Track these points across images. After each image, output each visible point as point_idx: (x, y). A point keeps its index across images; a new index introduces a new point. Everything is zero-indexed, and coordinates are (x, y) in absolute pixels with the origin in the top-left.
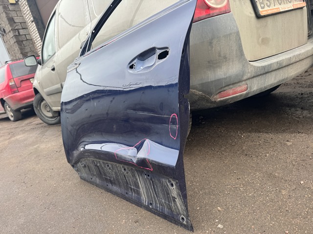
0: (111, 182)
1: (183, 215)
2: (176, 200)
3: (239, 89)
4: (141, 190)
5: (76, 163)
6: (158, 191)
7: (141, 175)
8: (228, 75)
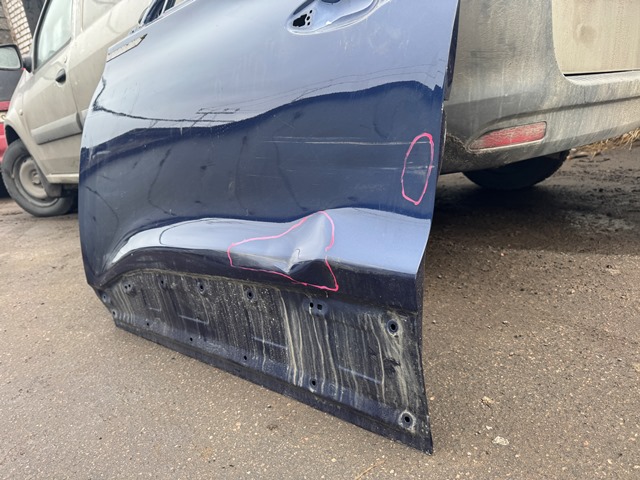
0: (204, 332)
1: (410, 410)
2: (397, 368)
3: (529, 131)
4: (290, 348)
5: (110, 284)
6: (341, 347)
7: (298, 307)
8: (512, 91)
